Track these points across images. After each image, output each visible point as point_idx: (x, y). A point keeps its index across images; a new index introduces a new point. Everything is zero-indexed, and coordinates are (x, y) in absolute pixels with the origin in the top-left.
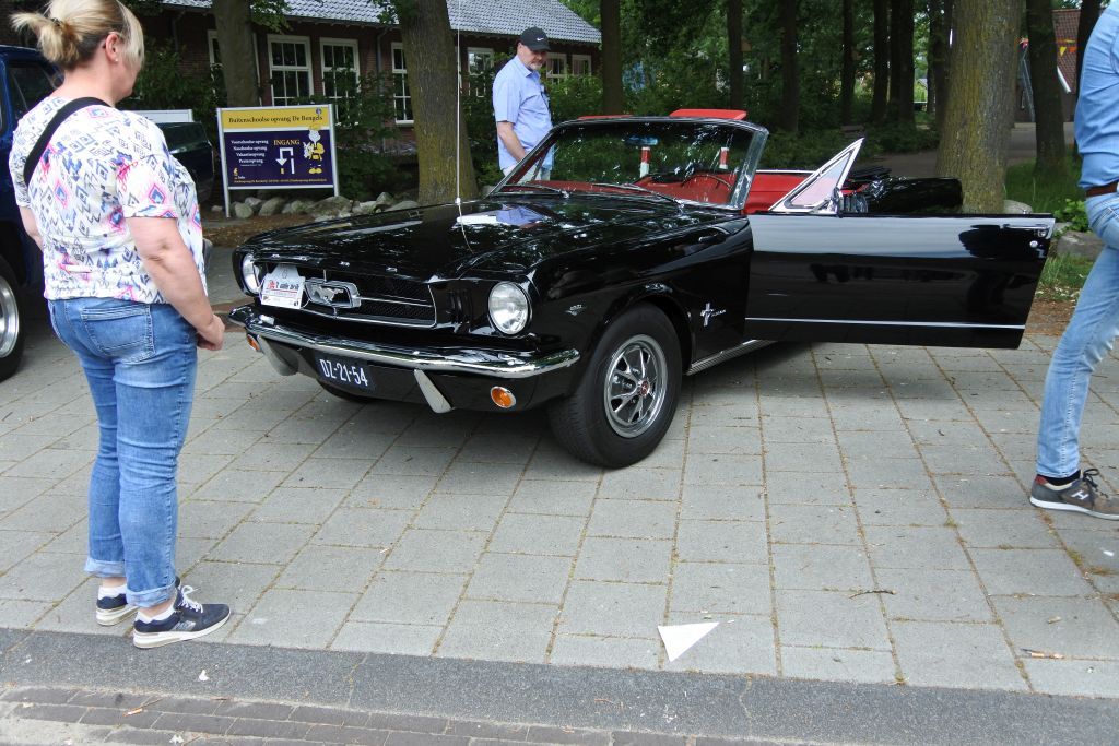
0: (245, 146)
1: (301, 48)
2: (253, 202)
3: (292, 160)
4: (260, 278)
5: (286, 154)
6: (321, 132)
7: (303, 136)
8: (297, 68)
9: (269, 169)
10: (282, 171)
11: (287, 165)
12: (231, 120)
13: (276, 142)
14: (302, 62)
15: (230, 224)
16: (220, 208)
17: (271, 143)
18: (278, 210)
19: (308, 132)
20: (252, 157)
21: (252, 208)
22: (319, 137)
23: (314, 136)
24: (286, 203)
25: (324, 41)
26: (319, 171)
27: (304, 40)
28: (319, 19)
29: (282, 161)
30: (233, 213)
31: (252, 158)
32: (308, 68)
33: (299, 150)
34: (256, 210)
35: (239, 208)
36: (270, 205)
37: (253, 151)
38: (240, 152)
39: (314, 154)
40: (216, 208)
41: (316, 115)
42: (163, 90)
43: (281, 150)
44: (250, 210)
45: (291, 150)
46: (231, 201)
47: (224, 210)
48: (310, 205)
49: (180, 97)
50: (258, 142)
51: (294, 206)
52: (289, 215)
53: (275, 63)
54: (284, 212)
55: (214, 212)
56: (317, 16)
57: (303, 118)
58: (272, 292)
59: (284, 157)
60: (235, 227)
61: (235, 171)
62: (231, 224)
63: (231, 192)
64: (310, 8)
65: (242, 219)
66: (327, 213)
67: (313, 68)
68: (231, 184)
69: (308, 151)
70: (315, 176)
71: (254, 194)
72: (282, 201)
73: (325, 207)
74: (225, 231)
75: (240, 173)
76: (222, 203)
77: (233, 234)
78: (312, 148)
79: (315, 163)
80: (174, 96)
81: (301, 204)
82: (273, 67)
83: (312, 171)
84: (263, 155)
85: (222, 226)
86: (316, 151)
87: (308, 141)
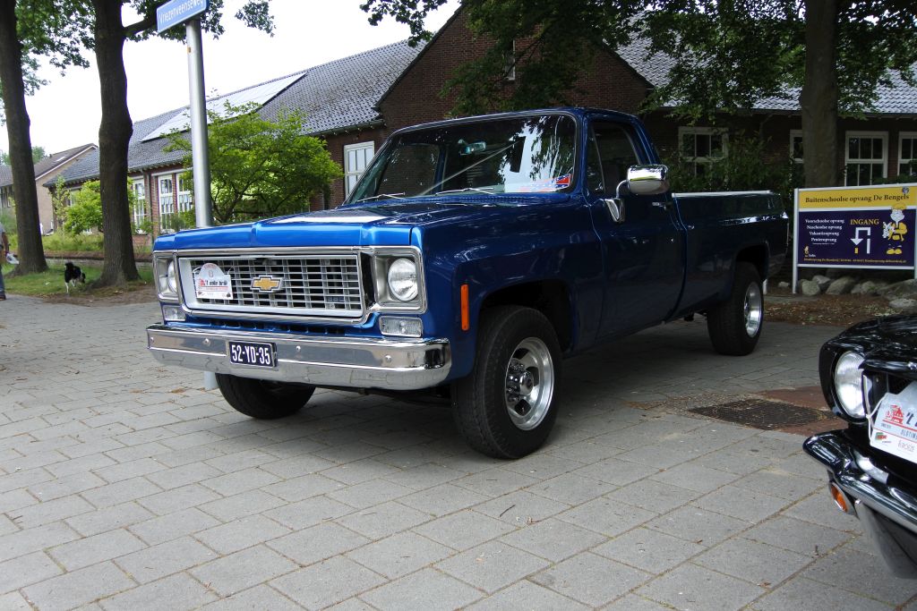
0: (819, 224)
1: (878, 143)
2: (821, 280)
3: (869, 240)
4: (873, 399)
5: (863, 234)
6: (905, 212)
7: (885, 216)
8: (872, 161)
9: (842, 249)
10: (856, 251)
11: (862, 245)
12: (807, 200)
13: (853, 222)
14: (878, 156)
15: (795, 300)
16: (787, 284)
17: (847, 222)
18: (847, 290)
19: (890, 212)
20: (826, 235)
21: (820, 285)
22: (903, 217)
23: (897, 216)
24: (857, 283)
25: (903, 135)
26: (898, 252)
27: (883, 135)
28: (901, 114)
29: (857, 241)
30: (799, 289)
31: (825, 237)
32: (884, 160)
33: (877, 230)
34: (824, 289)
35: (806, 285)
36: (840, 283)
37: (828, 230)
38: (813, 231)
39: (894, 234)
40: (783, 284)
41: (902, 194)
42: (746, 175)
43: (858, 229)
44: (818, 288)
45: (869, 229)
46: (799, 278)
47: (791, 286)
48: (883, 287)
49: (760, 181)
50: (833, 221)
51: (865, 287)
52: (858, 296)
53: (850, 157)
54: (853, 292)
55: (781, 288)
56: (899, 111)
57: (886, 197)
58: (896, 429)
59: (860, 237)
60: (801, 304)
61: (807, 249)
62: (797, 300)
63: (799, 269)
64: (893, 105)
65: (807, 296)
66: (904, 295)
67: (889, 161)
68: (800, 261)
69: (888, 231)
70: (894, 256)
71: (823, 272)
72: (852, 280)
73: (904, 289)
74: (790, 307)
75: (810, 252)
76: (790, 280)
77: (797, 310)
78: (893, 228)
79: (895, 244)
80: (755, 180)
81: (873, 285)
82: (848, 160)
83: (890, 252)
84: (837, 234)
85: (788, 301)
86: (897, 231)
87: (889, 220)
